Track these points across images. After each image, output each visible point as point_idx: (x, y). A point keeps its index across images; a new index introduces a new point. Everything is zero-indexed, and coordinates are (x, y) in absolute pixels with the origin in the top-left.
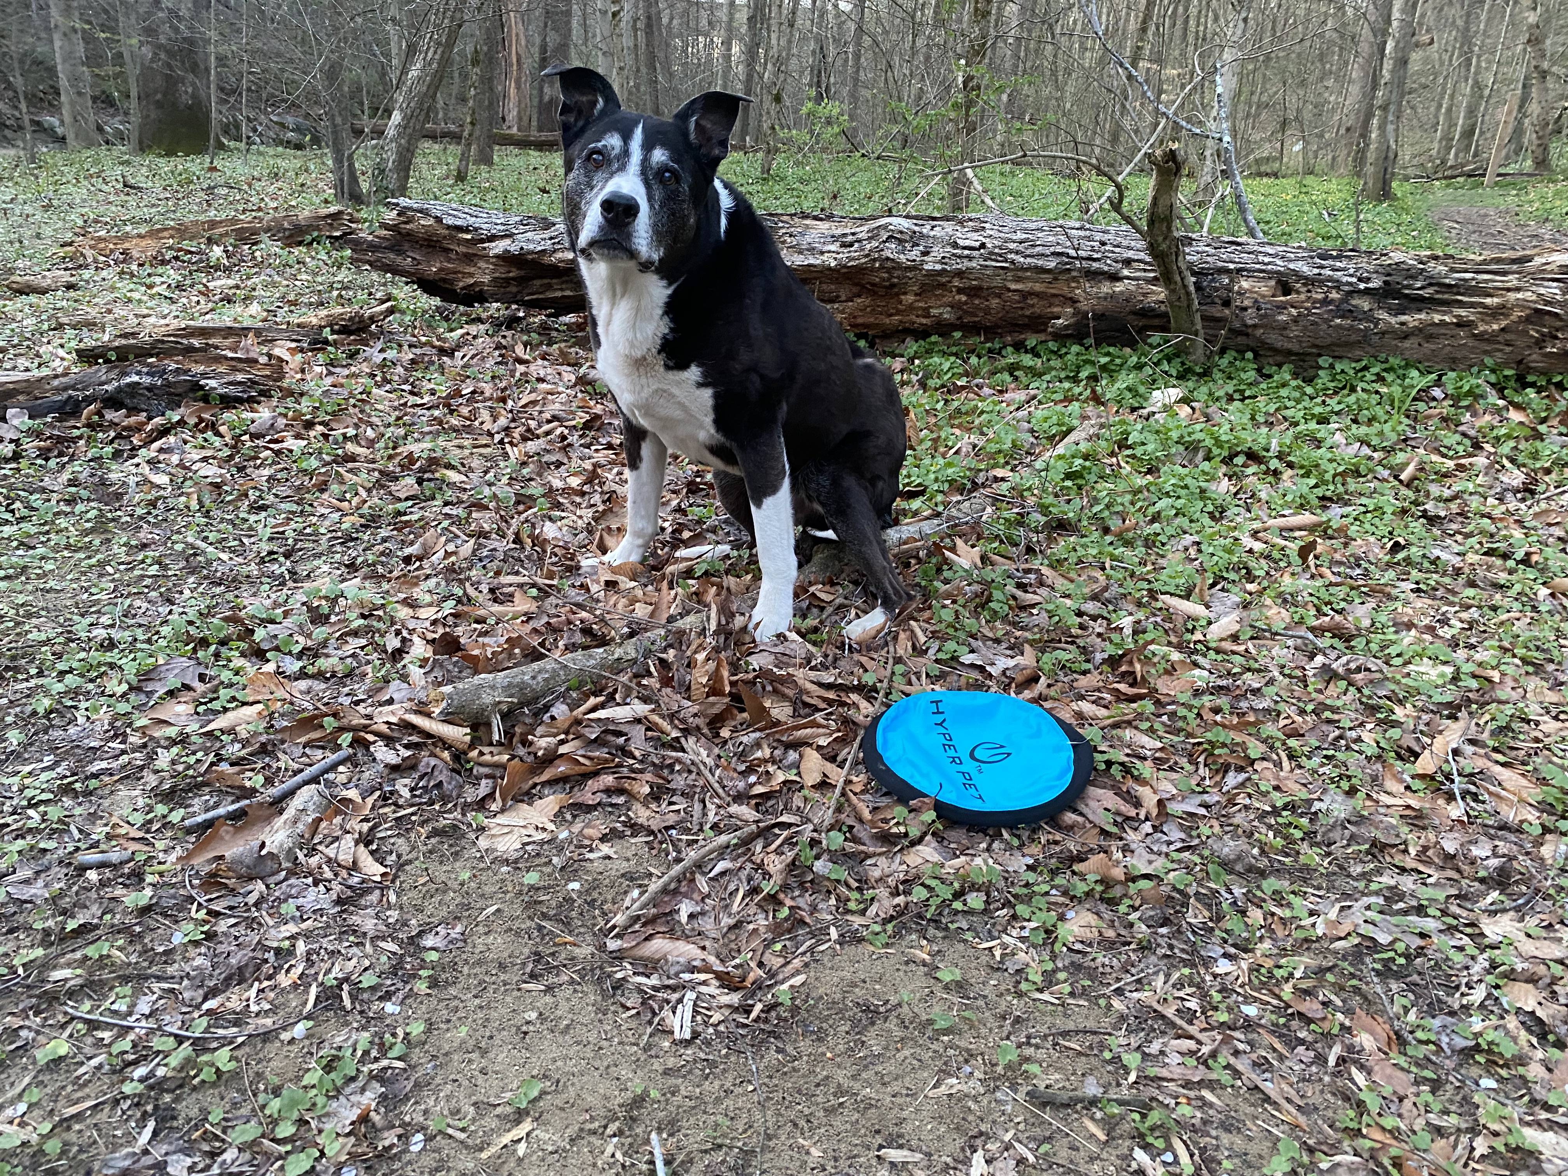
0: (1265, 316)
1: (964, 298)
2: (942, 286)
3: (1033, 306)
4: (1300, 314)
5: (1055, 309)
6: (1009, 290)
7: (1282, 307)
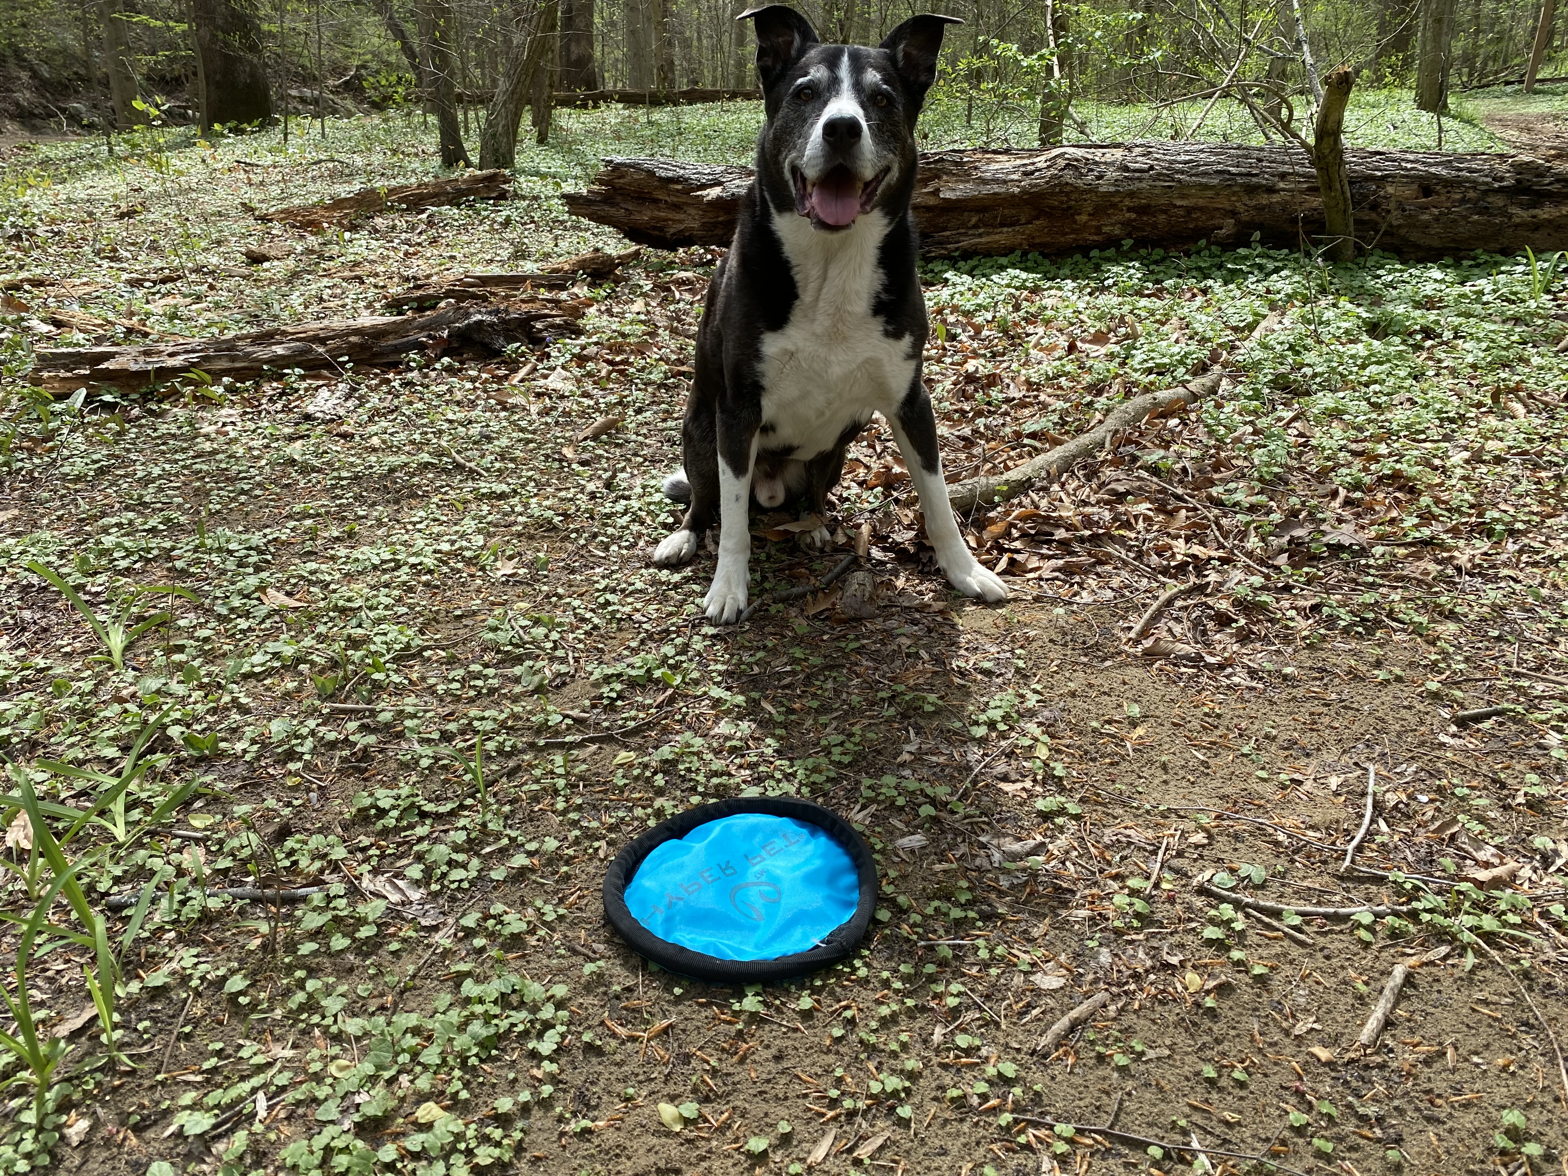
0: (1410, 215)
1: (1134, 216)
2: (1114, 206)
3: (1197, 219)
4: (1441, 213)
5: (1216, 222)
6: (1175, 206)
7: (1424, 208)
